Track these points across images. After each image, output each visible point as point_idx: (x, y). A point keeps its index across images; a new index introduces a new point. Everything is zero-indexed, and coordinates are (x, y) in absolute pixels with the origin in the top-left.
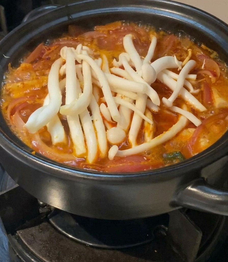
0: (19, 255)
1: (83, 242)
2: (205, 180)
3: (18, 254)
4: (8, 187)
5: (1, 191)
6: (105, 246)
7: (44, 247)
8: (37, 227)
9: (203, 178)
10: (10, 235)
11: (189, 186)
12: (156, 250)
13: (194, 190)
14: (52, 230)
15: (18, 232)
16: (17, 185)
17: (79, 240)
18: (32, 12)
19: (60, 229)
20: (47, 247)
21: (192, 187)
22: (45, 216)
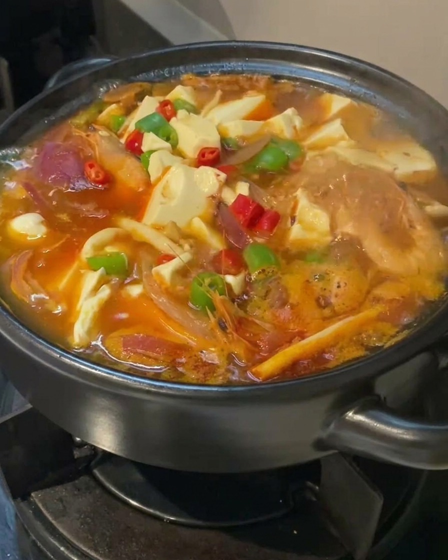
0: (36, 540)
1: (158, 513)
2: (383, 398)
3: (34, 538)
4: (14, 407)
5: (2, 415)
6: (200, 523)
7: (82, 524)
8: (69, 486)
9: (379, 396)
10: (19, 500)
11: (349, 410)
12: (296, 531)
13: (359, 418)
14: (98, 491)
15: (33, 494)
16: (29, 406)
17: (151, 511)
18: (65, 69)
19: (113, 489)
20: (88, 524)
21: (356, 413)
22: (84, 465)
